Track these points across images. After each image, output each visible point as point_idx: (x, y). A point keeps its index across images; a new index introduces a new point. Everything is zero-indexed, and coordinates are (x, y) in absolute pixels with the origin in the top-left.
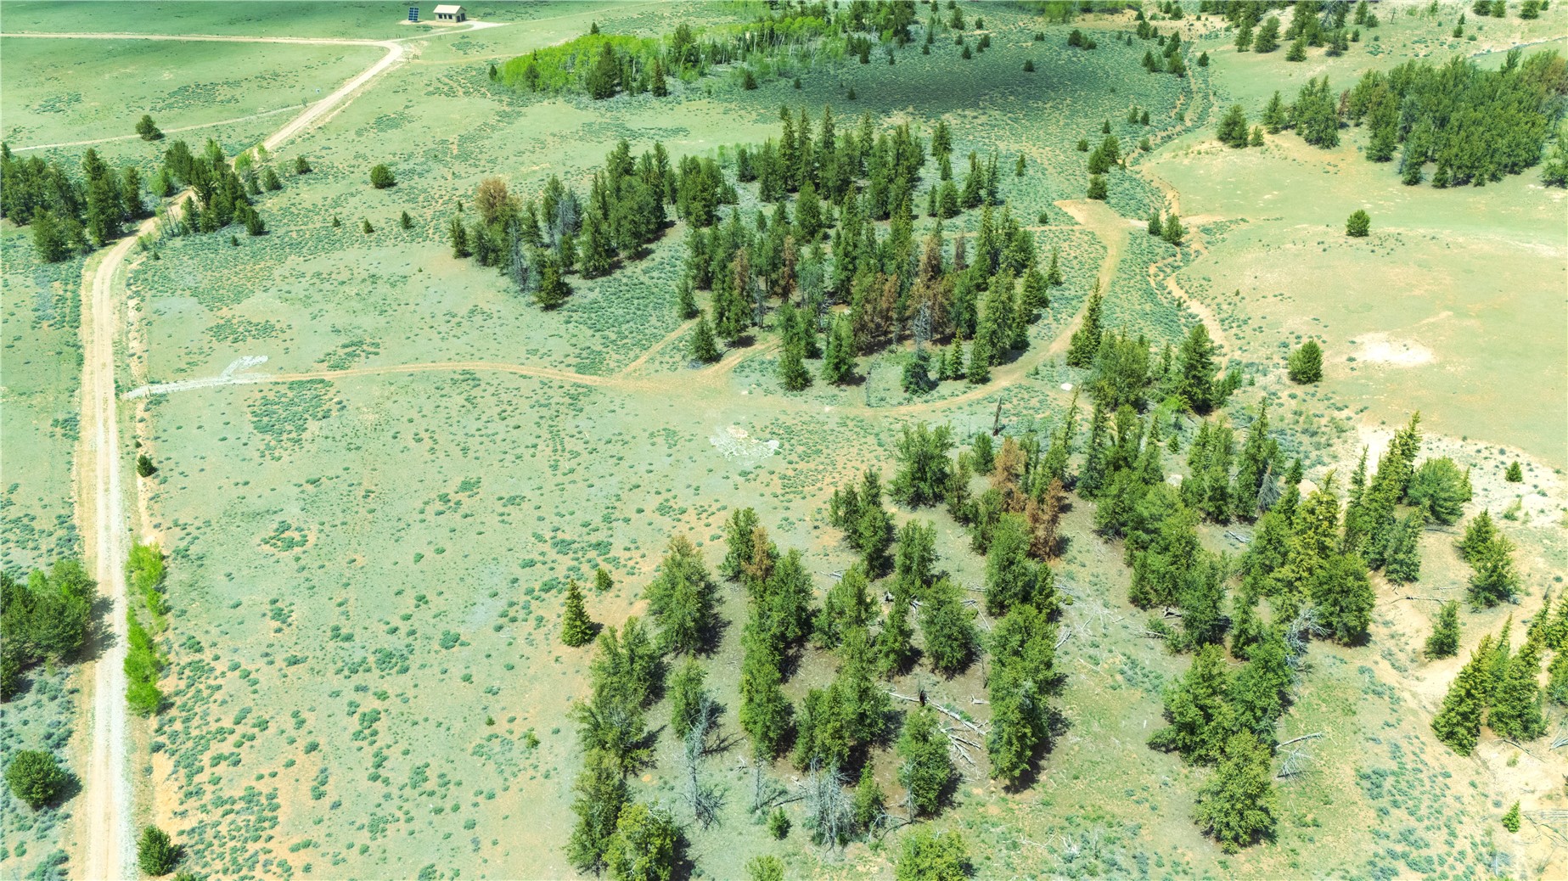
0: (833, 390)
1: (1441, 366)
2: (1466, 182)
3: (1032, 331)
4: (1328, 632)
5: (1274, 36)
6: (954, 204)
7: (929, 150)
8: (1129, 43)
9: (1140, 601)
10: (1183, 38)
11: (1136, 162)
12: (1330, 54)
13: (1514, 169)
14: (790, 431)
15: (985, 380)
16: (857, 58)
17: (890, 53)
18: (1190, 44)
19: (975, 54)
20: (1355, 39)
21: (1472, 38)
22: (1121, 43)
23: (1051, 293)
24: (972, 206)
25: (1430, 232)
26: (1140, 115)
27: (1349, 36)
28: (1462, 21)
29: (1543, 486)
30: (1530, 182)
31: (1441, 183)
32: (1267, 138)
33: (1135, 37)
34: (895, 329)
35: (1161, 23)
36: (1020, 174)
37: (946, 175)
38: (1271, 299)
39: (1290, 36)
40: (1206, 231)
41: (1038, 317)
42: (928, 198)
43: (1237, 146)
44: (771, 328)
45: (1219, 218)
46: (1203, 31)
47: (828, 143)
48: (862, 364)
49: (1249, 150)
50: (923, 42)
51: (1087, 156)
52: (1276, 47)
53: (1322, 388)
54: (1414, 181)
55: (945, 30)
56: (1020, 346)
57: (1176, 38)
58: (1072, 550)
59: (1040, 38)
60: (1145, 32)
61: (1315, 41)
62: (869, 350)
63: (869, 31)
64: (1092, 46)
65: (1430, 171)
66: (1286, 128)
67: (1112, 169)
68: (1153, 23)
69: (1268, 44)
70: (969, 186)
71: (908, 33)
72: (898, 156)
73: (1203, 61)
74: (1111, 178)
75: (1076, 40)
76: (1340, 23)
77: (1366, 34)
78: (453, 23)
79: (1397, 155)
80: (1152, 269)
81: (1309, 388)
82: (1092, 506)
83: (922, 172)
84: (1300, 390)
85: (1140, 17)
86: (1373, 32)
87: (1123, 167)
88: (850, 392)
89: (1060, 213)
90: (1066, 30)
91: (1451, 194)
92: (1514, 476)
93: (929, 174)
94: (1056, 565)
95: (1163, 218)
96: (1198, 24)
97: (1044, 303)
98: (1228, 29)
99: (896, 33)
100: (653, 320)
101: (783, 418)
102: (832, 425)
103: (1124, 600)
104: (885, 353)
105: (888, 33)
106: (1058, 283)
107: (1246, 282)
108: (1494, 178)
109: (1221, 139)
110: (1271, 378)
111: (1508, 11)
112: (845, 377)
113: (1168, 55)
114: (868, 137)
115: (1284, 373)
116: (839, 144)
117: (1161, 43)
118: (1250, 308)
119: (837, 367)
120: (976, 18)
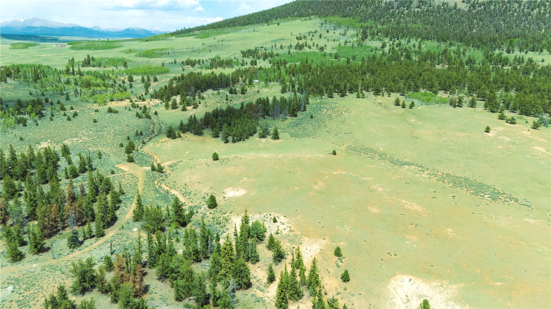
0: (36, 256)
1: (248, 194)
2: (240, 140)
3: (117, 213)
4: (240, 287)
5: (176, 104)
6: (76, 173)
7: (60, 154)
8: (130, 110)
9: (179, 299)
10: (148, 107)
11: (141, 148)
12: (194, 108)
13: (251, 135)
14: (17, 280)
15: (103, 235)
16: (21, 125)
17: (35, 121)
18: (150, 108)
19: (72, 119)
20: (200, 103)
21: (231, 100)
22: (127, 110)
23: (121, 197)
24: (83, 172)
25: (235, 156)
26: (139, 133)
27: (198, 102)
28: (227, 96)
29: (283, 222)
30: (255, 138)
31: (234, 142)
32: (182, 135)
33: (131, 108)
34: (60, 225)
35: (138, 103)
36: (100, 158)
37: (70, 162)
38: (196, 184)
39: (181, 104)
40: (170, 166)
41: (119, 207)
42: (64, 172)
43: (174, 138)
45: (174, 162)
46: (153, 104)
47: (14, 158)
48: (47, 243)
49: (177, 139)
50: (50, 116)
51: (124, 148)
52: (177, 107)
53: (218, 208)
54: (227, 142)
55: (58, 111)
56: (114, 219)
57: (145, 107)
58: (151, 289)
59: (97, 111)
60: (134, 106)
61: (189, 105)
62: (50, 236)
63: (25, 114)
64: (117, 112)
65: (230, 138)
66: (187, 131)
67: (133, 151)
68: (136, 103)
69: (175, 107)
70: (80, 165)
71: (42, 114)
72: (47, 159)
73: (156, 113)
74: (134, 154)
75: (110, 111)
76: (194, 99)
77: (202, 102)
79: (220, 135)
80: (156, 182)
81: (215, 209)
82: (154, 270)
83: (59, 163)
84: (212, 211)
85: (131, 101)
86: (204, 101)
87: (137, 150)
88: (44, 255)
89: (118, 169)
90: (106, 108)
91: (237, 144)
92: (275, 221)
93: (63, 163)
94: (146, 297)
95: (155, 165)
96: (151, 102)
97: (120, 202)
98: (161, 103)
99: (37, 114)
101: (13, 275)
102: (38, 271)
103: (173, 300)
104: (58, 236)
105: (33, 115)
106: (123, 194)
107: (187, 180)
108: (247, 138)
109: (168, 137)
110: (203, 209)
111: (238, 92)
112: (40, 249)
113: (144, 113)
114: (32, 153)
115: (206, 206)
116: (19, 158)
117: (141, 109)
118: (191, 188)
119: (36, 247)
120: (70, 106)
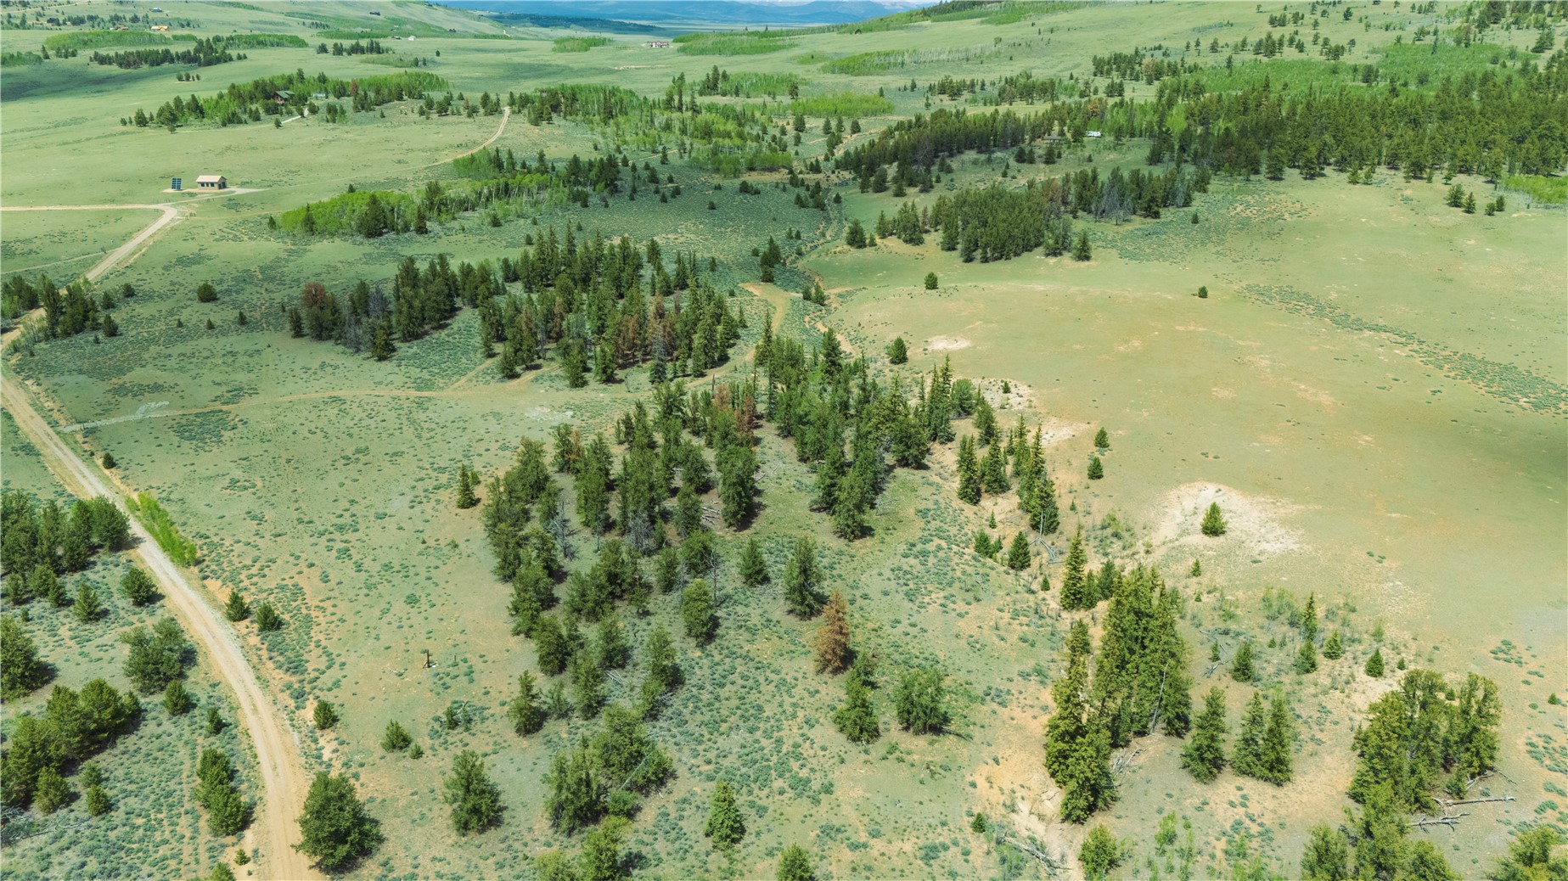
0: (604, 386)
1: (975, 347)
2: (1000, 259)
3: (730, 352)
4: (904, 462)
5: (884, 181)
6: (669, 287)
7: (645, 259)
8: (784, 189)
9: (803, 459)
10: (824, 186)
11: (793, 262)
12: (922, 191)
13: (1028, 248)
14: (579, 408)
15: (702, 375)
16: (579, 204)
17: (604, 200)
18: (828, 190)
19: (669, 199)
20: (938, 181)
21: (1014, 177)
22: (778, 191)
23: (740, 331)
24: (682, 289)
25: (974, 284)
26: (794, 234)
27: (934, 179)
28: (1008, 167)
29: (1021, 393)
30: (1038, 255)
31: (985, 260)
32: (878, 240)
33: (788, 186)
34: (639, 355)
35: (807, 176)
36: (713, 270)
37: (659, 268)
38: (880, 326)
39: (895, 180)
40: (840, 296)
41: (734, 344)
42: (649, 287)
43: (860, 247)
44: (552, 359)
45: (848, 289)
46: (837, 181)
47: (571, 251)
48: (620, 374)
49: (867, 249)
50: (629, 193)
51: (759, 259)
52: (886, 189)
53: (908, 365)
54: (969, 260)
55: (644, 184)
56: (724, 359)
57: (818, 185)
58: (764, 442)
59: (718, 188)
60: (795, 182)
61: (911, 184)
62: (623, 367)
63: (585, 185)
64: (757, 192)
65: (978, 254)
66: (891, 234)
67: (777, 266)
68: (800, 176)
69: (880, 187)
70: (678, 275)
71: (616, 186)
72: (625, 258)
73: (838, 200)
74: (776, 270)
75: (745, 188)
76: (928, 171)
77: (945, 177)
78: (215, 190)
79: (959, 247)
80: (807, 319)
81: (901, 366)
82: (774, 425)
83: (642, 272)
84: (895, 367)
85: (791, 172)
86: (950, 176)
87: (784, 264)
88: (615, 386)
89: (741, 290)
90: (737, 182)
91: (991, 266)
92: (1007, 390)
93: (647, 272)
94: (757, 449)
95: (813, 291)
96: (833, 177)
97: (737, 337)
98: (854, 179)
99: (607, 186)
100: (464, 360)
101: (572, 402)
102: (607, 401)
103: (795, 460)
104: (635, 368)
105: (601, 186)
106: (745, 326)
107: (864, 319)
108: (1017, 255)
109: (849, 244)
110: (879, 364)
111: (1037, 160)
112: (610, 379)
113: (812, 197)
114: (599, 245)
115: (887, 361)
116: (579, 249)
117: (808, 189)
118: (868, 332)
119: (604, 371)
120: (667, 175)
